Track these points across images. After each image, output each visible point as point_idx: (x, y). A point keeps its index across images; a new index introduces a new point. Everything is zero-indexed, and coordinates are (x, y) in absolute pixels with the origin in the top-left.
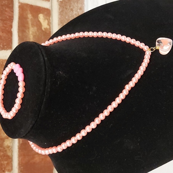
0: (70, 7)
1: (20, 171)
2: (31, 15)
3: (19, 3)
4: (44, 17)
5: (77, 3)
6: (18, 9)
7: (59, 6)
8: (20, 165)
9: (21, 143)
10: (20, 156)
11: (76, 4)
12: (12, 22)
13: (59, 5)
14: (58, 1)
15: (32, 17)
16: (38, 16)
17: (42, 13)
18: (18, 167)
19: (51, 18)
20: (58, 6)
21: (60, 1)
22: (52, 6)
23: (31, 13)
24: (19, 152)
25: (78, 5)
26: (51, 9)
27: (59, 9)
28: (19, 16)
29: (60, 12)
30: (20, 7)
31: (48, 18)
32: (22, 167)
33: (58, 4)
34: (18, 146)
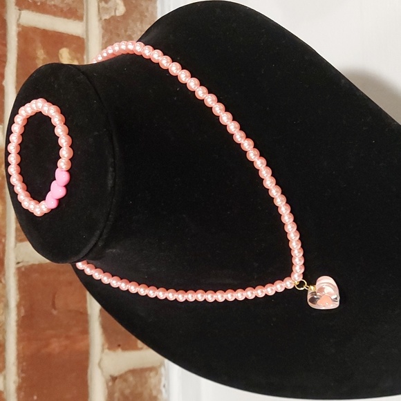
0: (126, 31)
1: (20, 371)
2: (42, 52)
3: (19, 25)
4: (70, 54)
5: (141, 22)
6: (17, 39)
7: (102, 31)
8: (21, 358)
9: (22, 315)
10: (20, 340)
11: (138, 24)
12: (4, 67)
13: (103, 28)
14: (101, 19)
15: (45, 56)
16: (58, 52)
17: (66, 47)
18: (16, 364)
19: (85, 57)
20: (101, 29)
21: (105, 20)
22: (87, 31)
23: (44, 47)
24: (18, 332)
25: (142, 26)
26: (85, 37)
27: (103, 37)
28: (18, 55)
29: (104, 42)
30: (19, 34)
31: (79, 55)
32: (24, 364)
33: (101, 25)
34: (17, 321)
